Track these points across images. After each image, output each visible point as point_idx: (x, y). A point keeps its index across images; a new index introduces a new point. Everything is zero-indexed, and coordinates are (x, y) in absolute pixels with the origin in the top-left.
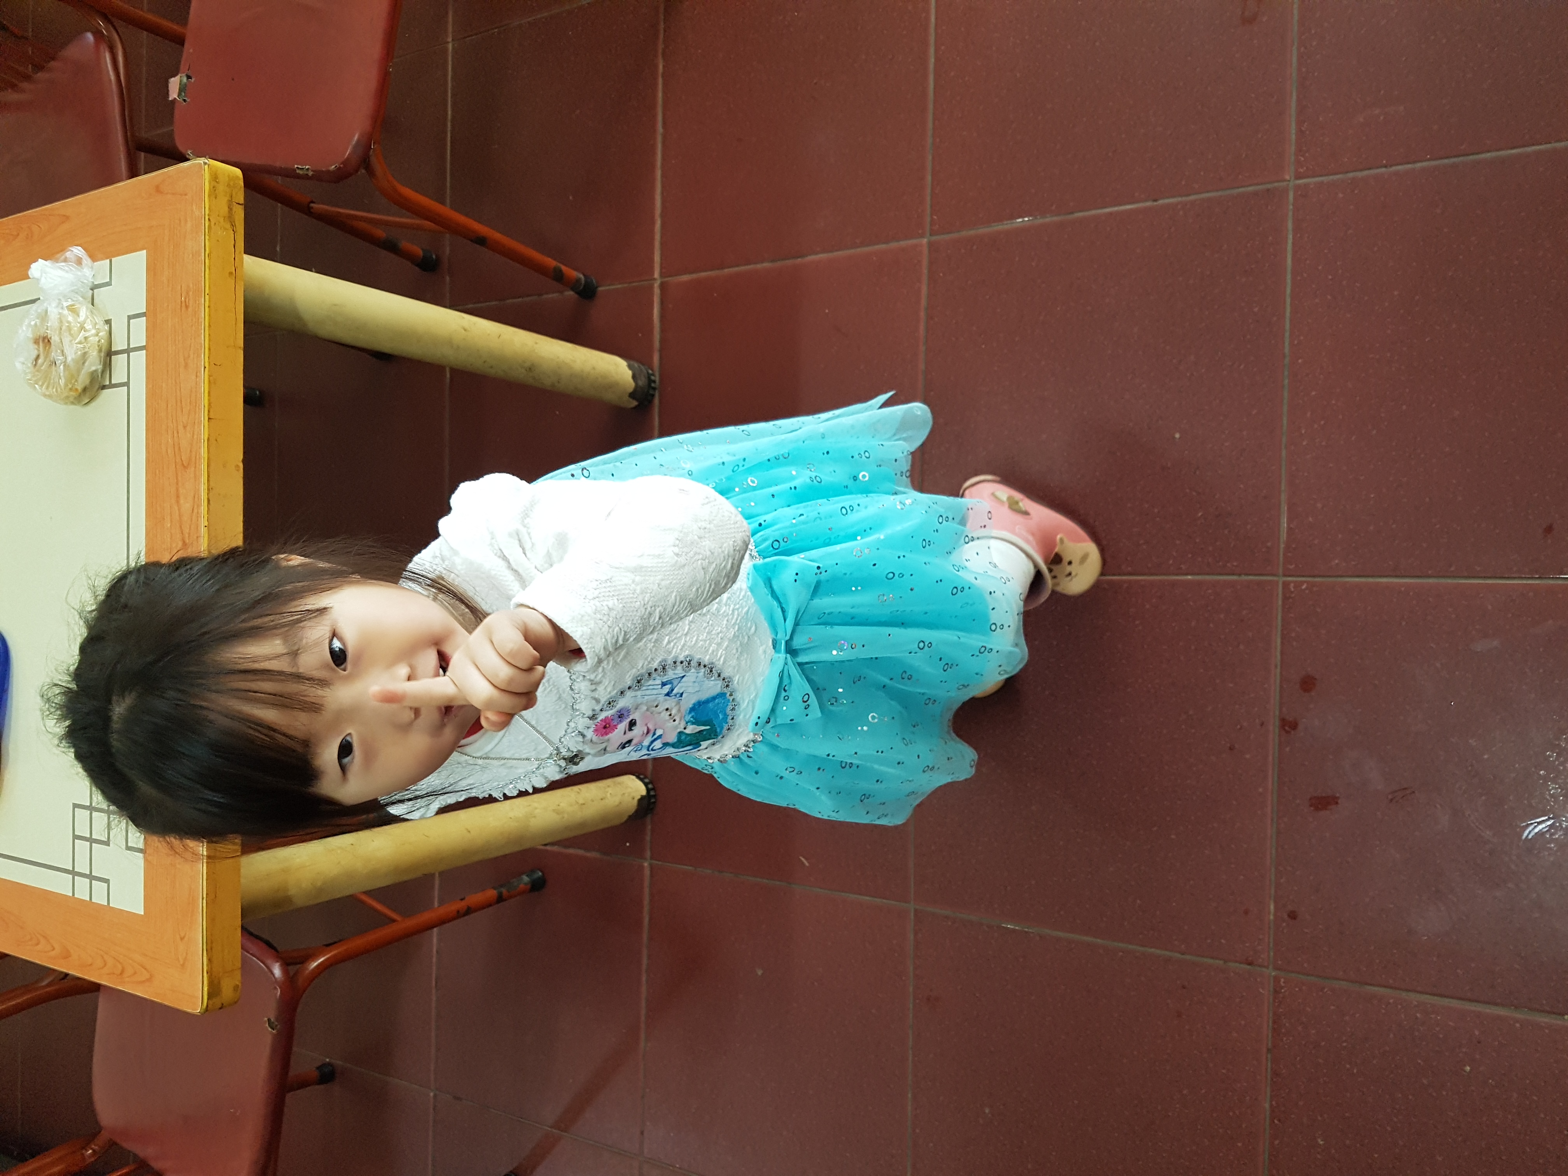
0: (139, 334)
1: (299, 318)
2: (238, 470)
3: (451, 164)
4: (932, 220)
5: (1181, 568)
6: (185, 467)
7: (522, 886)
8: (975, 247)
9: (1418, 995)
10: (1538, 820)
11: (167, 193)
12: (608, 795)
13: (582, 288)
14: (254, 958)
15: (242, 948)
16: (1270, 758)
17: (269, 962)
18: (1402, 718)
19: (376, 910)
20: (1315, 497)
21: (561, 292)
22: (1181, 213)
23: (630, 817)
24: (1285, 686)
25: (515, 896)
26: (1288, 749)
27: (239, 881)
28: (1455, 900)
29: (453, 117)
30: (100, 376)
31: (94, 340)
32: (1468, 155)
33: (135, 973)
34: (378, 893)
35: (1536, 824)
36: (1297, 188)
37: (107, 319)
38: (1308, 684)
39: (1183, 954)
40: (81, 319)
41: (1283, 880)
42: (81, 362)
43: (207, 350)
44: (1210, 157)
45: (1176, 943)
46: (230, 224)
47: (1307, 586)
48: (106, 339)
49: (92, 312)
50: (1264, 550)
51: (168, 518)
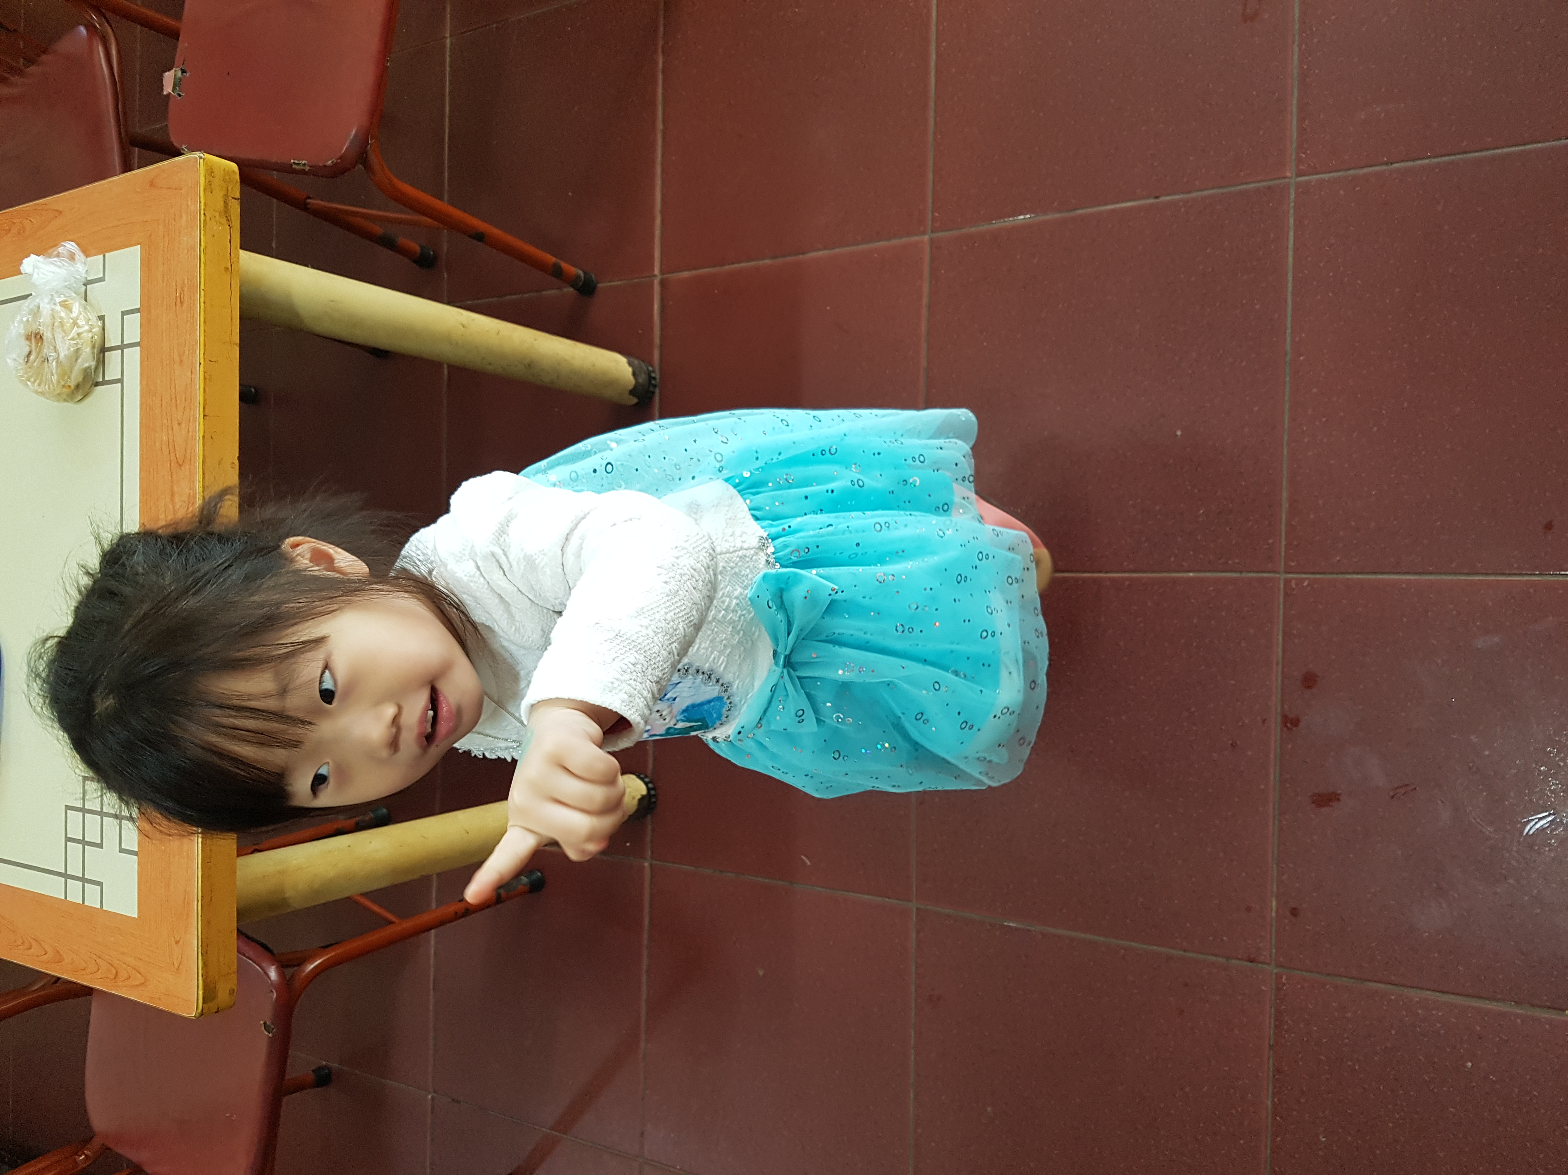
0: (133, 330)
1: (296, 315)
2: (233, 467)
3: (449, 160)
4: (934, 217)
5: (1183, 566)
6: (180, 465)
7: (521, 886)
8: (976, 245)
9: (1420, 992)
10: (1540, 816)
11: (162, 188)
13: (581, 284)
14: (250, 961)
15: (238, 951)
16: (1272, 756)
17: (265, 965)
18: (1403, 714)
19: (371, 912)
20: (1316, 494)
21: (560, 289)
22: (1183, 210)
23: (630, 816)
24: (1286, 683)
25: (514, 897)
26: (1289, 747)
27: (235, 883)
28: (1456, 895)
29: (450, 111)
30: (93, 373)
31: (87, 336)
32: (1470, 152)
33: (129, 977)
34: (376, 895)
35: (1537, 820)
36: (1298, 185)
37: (99, 315)
38: (1309, 681)
39: (1185, 951)
40: (74, 315)
41: (1285, 877)
42: (74, 359)
43: (202, 346)
44: (1212, 153)
45: (1178, 940)
46: (226, 219)
47: (1308, 583)
48: (99, 335)
49: (85, 308)
50: (1266, 547)
51: (162, 517)
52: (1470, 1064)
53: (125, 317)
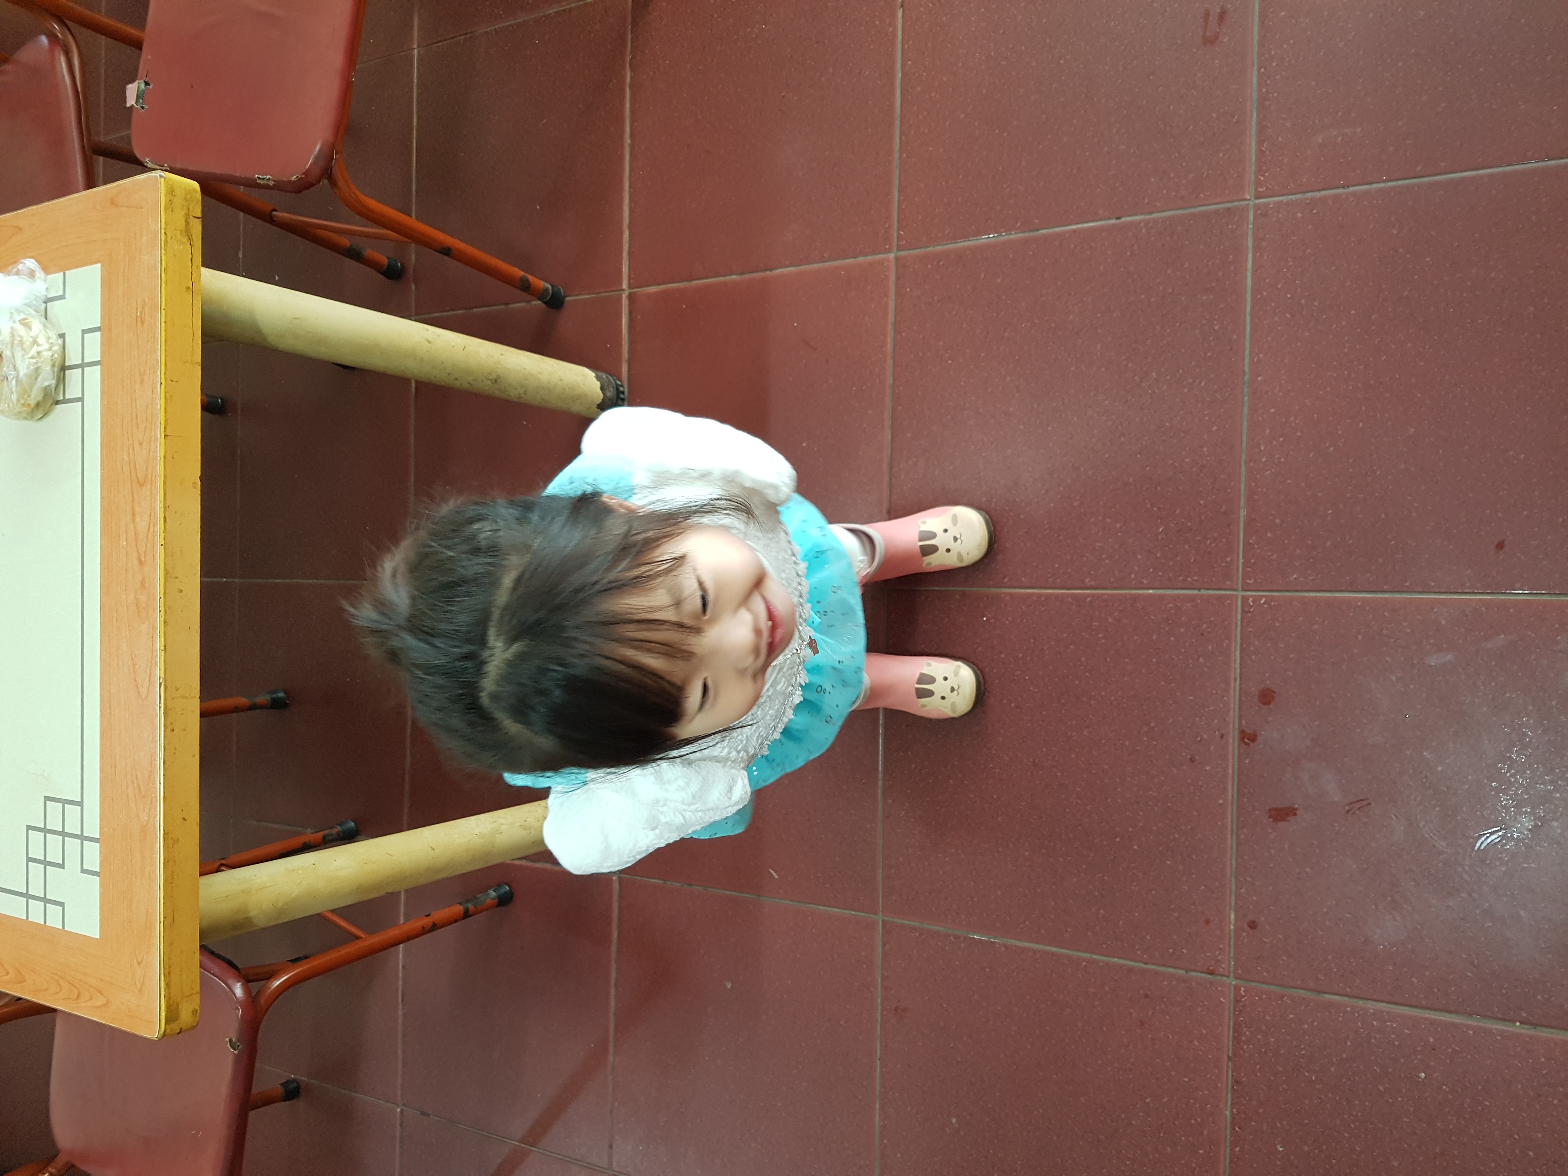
0: (94, 349)
1: (260, 332)
2: (195, 488)
3: (417, 171)
4: (899, 235)
5: (1142, 583)
6: (141, 485)
7: (488, 901)
8: (941, 263)
9: (1373, 1003)
10: (1490, 831)
11: (122, 207)
13: (549, 297)
14: (215, 978)
15: (201, 967)
16: (1230, 770)
17: (231, 981)
18: (1358, 730)
19: (340, 927)
20: (1273, 512)
21: (528, 302)
22: (1144, 231)
24: (1244, 699)
25: (483, 911)
26: (1247, 761)
27: (197, 904)
28: (1410, 909)
29: (418, 123)
30: (53, 391)
31: (47, 354)
32: (1424, 177)
33: (91, 998)
34: (344, 911)
35: (1488, 835)
36: (1257, 207)
37: (60, 333)
38: (1266, 697)
39: (1145, 964)
40: (34, 333)
41: (1243, 891)
42: (34, 378)
43: (163, 366)
44: (1172, 174)
45: (1139, 952)
46: (187, 238)
47: (1265, 600)
48: (59, 352)
49: (45, 326)
50: (1223, 565)
51: (123, 537)
52: (1423, 1075)
53: (85, 335)
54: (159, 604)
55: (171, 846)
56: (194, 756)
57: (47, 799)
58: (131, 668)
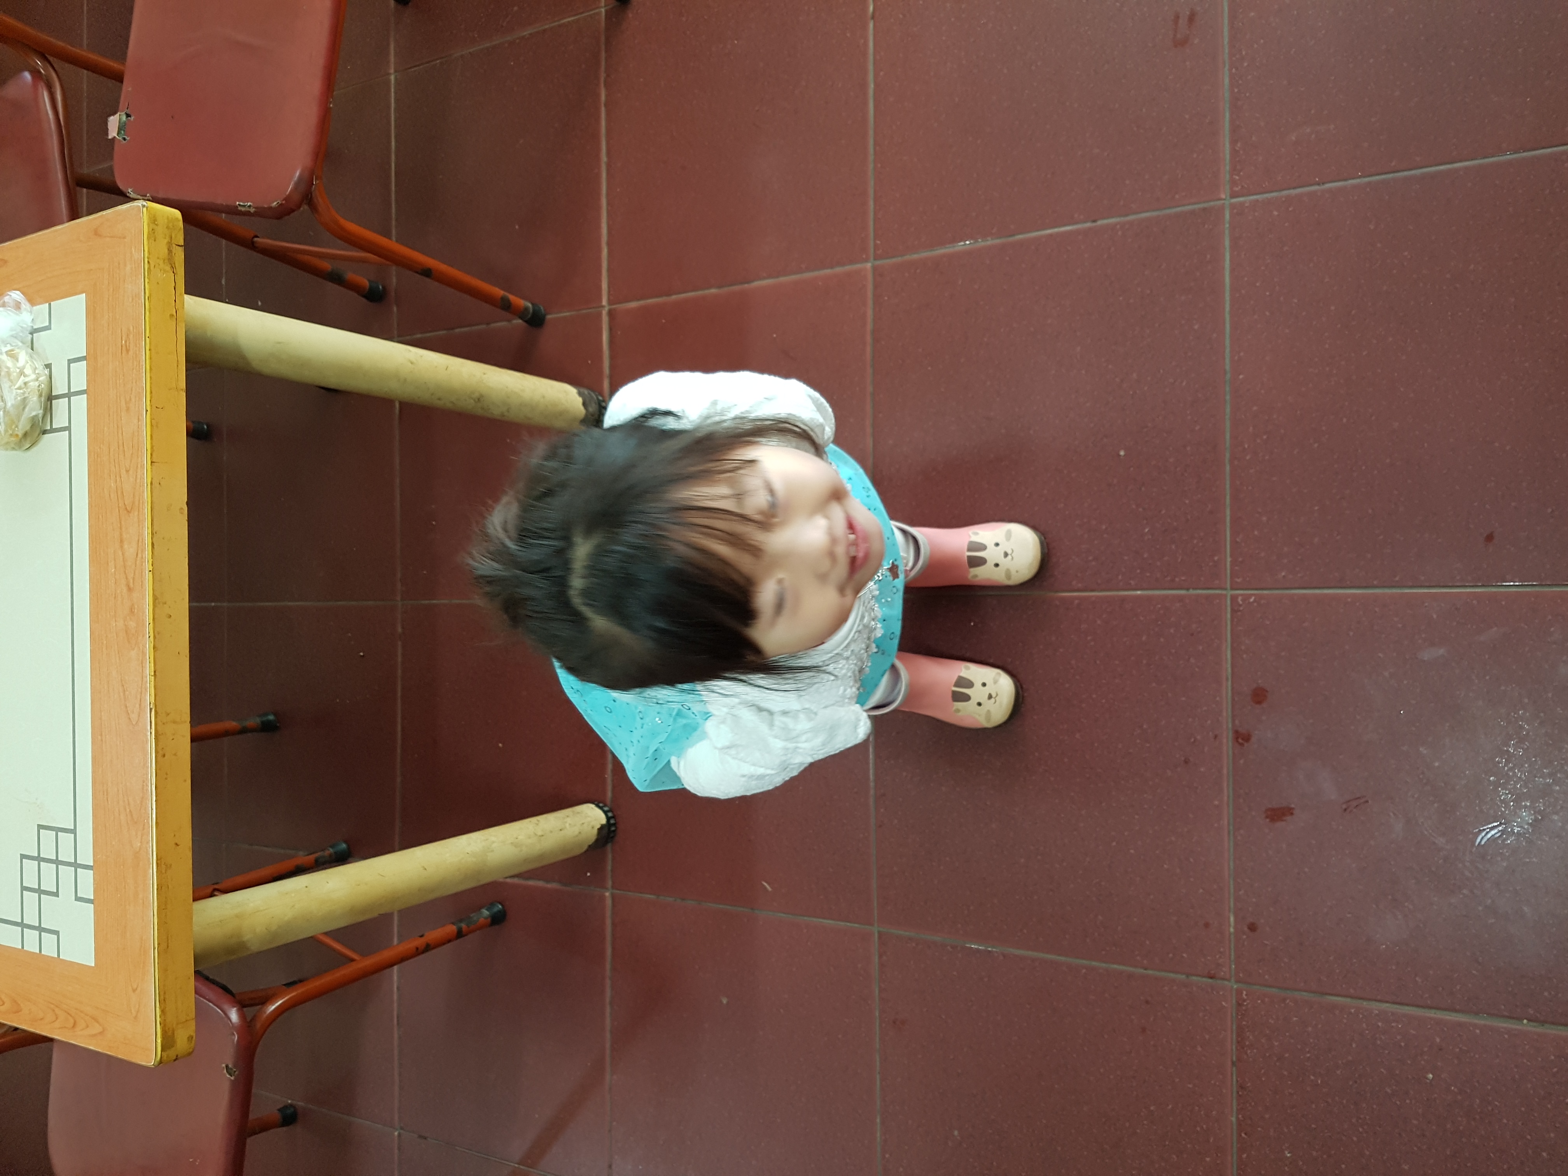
0: (80, 378)
1: (243, 357)
2: (182, 513)
3: (396, 194)
4: (875, 245)
5: (1130, 584)
6: (128, 512)
7: (482, 920)
8: (918, 271)
9: (1378, 1004)
10: (1490, 826)
11: (105, 237)
12: (567, 825)
13: (530, 316)
14: (211, 1004)
15: (196, 993)
16: (1225, 771)
17: (226, 1007)
18: (1353, 728)
19: (334, 950)
20: (1260, 510)
21: (509, 321)
22: (1120, 233)
23: (590, 846)
24: (1236, 699)
25: (475, 931)
26: (1242, 762)
27: (191, 930)
28: (1411, 907)
29: (396, 147)
30: (41, 421)
31: (34, 385)
32: (1399, 171)
33: (87, 1026)
34: (337, 934)
35: (1488, 830)
36: (1233, 207)
37: (46, 363)
38: (1259, 696)
39: (1146, 969)
40: (21, 364)
41: (1241, 892)
42: (21, 408)
43: (148, 393)
44: (1147, 177)
45: (1138, 958)
46: (170, 266)
47: (1255, 599)
48: (46, 382)
49: (31, 357)
50: (1211, 564)
51: (112, 564)
52: (1431, 1076)
53: (71, 365)
54: (149, 629)
55: (164, 871)
56: (185, 781)
57: (40, 827)
58: (122, 694)
